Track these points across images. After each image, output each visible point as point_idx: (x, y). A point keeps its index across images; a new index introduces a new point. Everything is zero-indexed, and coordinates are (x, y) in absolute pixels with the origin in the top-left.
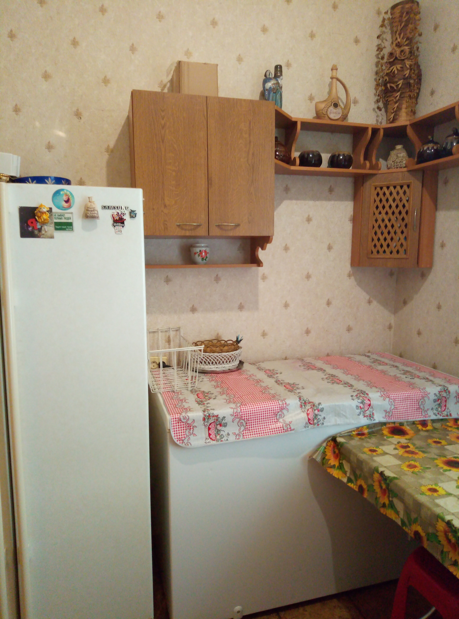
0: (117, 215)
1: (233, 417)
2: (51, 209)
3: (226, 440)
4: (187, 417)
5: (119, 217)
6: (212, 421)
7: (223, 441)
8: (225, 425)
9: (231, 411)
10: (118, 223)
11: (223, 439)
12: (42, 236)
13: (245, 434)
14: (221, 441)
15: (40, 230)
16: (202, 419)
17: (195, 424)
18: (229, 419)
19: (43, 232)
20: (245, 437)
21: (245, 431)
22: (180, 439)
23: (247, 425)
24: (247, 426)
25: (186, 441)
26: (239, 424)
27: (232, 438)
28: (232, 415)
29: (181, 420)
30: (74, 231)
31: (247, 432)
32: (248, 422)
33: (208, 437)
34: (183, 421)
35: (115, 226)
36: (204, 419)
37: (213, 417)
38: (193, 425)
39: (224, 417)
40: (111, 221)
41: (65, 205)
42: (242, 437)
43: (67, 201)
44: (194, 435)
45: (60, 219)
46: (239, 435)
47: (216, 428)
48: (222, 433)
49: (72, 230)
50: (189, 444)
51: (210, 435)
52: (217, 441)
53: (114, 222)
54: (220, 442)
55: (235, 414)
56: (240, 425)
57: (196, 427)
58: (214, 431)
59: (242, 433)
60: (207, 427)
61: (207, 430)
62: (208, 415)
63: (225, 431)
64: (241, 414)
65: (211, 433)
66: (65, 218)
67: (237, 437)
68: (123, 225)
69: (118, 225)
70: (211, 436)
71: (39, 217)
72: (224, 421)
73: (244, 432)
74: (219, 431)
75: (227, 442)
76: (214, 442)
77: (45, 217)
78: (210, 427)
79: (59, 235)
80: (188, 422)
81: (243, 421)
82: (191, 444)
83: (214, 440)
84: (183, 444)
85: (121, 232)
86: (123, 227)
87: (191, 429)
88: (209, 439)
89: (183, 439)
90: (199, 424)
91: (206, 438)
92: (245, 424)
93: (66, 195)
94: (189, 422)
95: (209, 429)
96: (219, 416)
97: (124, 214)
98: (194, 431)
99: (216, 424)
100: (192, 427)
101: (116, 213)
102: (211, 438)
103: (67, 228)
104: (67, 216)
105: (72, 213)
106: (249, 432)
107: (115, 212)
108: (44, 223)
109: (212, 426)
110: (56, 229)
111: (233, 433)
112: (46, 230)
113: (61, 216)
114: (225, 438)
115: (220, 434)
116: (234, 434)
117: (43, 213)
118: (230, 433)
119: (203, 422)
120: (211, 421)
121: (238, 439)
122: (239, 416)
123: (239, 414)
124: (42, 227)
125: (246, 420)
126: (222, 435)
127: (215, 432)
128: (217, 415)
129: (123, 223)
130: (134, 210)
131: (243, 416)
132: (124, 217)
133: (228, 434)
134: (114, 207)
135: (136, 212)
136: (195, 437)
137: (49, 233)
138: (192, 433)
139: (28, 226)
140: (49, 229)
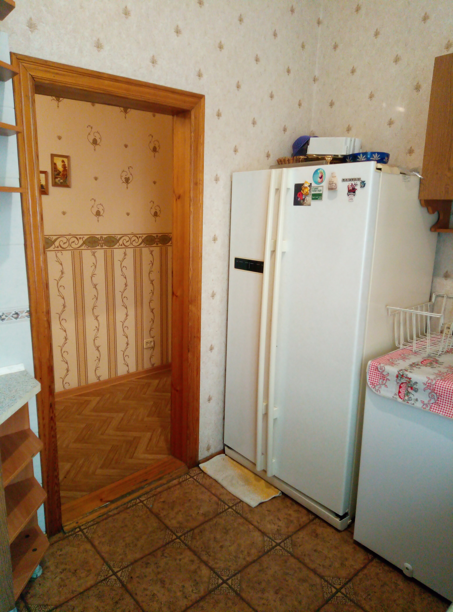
0: (351, 185)
1: (425, 386)
2: (311, 184)
3: (412, 403)
4: (383, 369)
5: (353, 187)
6: (405, 382)
7: (409, 403)
8: (416, 390)
9: (425, 380)
10: (351, 192)
11: (410, 402)
12: (304, 204)
13: (433, 407)
14: (407, 402)
15: (304, 200)
16: (395, 375)
17: (388, 377)
18: (421, 386)
19: (305, 201)
20: (432, 410)
21: (435, 404)
22: (372, 384)
23: (438, 399)
24: (438, 401)
25: (377, 388)
26: (430, 395)
27: (419, 405)
28: (424, 384)
29: (377, 369)
30: (322, 200)
31: (436, 406)
32: (440, 398)
33: (397, 394)
34: (379, 370)
35: (348, 195)
36: (397, 377)
37: (406, 378)
38: (387, 378)
39: (416, 383)
40: (346, 191)
41: (319, 180)
42: (429, 408)
43: (321, 178)
44: (386, 386)
45: (316, 191)
46: (427, 405)
47: (407, 389)
48: (411, 396)
49: (321, 199)
50: (379, 391)
51: (399, 392)
52: (404, 400)
53: (348, 191)
54: (405, 403)
55: (427, 384)
56: (430, 397)
57: (389, 380)
58: (404, 391)
59: (431, 405)
60: (399, 385)
61: (398, 387)
62: (401, 374)
63: (414, 395)
64: (434, 386)
65: (401, 392)
66: (318, 191)
67: (424, 407)
68: (354, 194)
69: (351, 194)
70: (400, 394)
71: (303, 191)
72: (415, 386)
73: (433, 405)
74: (409, 392)
75: (413, 405)
76: (400, 400)
77: (306, 190)
78: (402, 385)
79: (314, 203)
80: (383, 373)
81: (435, 395)
82: (380, 392)
83: (402, 399)
84: (374, 389)
85: (352, 200)
86: (354, 195)
87: (384, 380)
88: (398, 396)
89: (376, 385)
90: (392, 378)
91: (395, 394)
92: (436, 398)
93: (321, 173)
94: (385, 373)
95: (400, 387)
96: (411, 380)
97: (356, 185)
98: (386, 383)
99: (408, 386)
100: (385, 379)
101: (350, 185)
102: (399, 395)
103: (319, 198)
104: (320, 188)
105: (322, 186)
106: (438, 407)
107: (350, 183)
108: (307, 195)
109: (403, 386)
110: (313, 199)
111: (421, 401)
112: (307, 200)
113: (316, 188)
114: (412, 402)
115: (410, 396)
116: (423, 402)
117: (306, 188)
118: (419, 400)
119: (396, 379)
120: (403, 380)
121: (424, 408)
122: (431, 388)
123: (432, 386)
124: (305, 198)
125: (438, 394)
126: (411, 397)
127: (405, 393)
128: (410, 378)
129: (354, 192)
130: (364, 181)
131: (436, 389)
132: (356, 187)
133: (417, 400)
134: (350, 179)
135: (365, 182)
136: (386, 388)
137: (308, 203)
138: (385, 384)
139: (298, 198)
140: (309, 199)
